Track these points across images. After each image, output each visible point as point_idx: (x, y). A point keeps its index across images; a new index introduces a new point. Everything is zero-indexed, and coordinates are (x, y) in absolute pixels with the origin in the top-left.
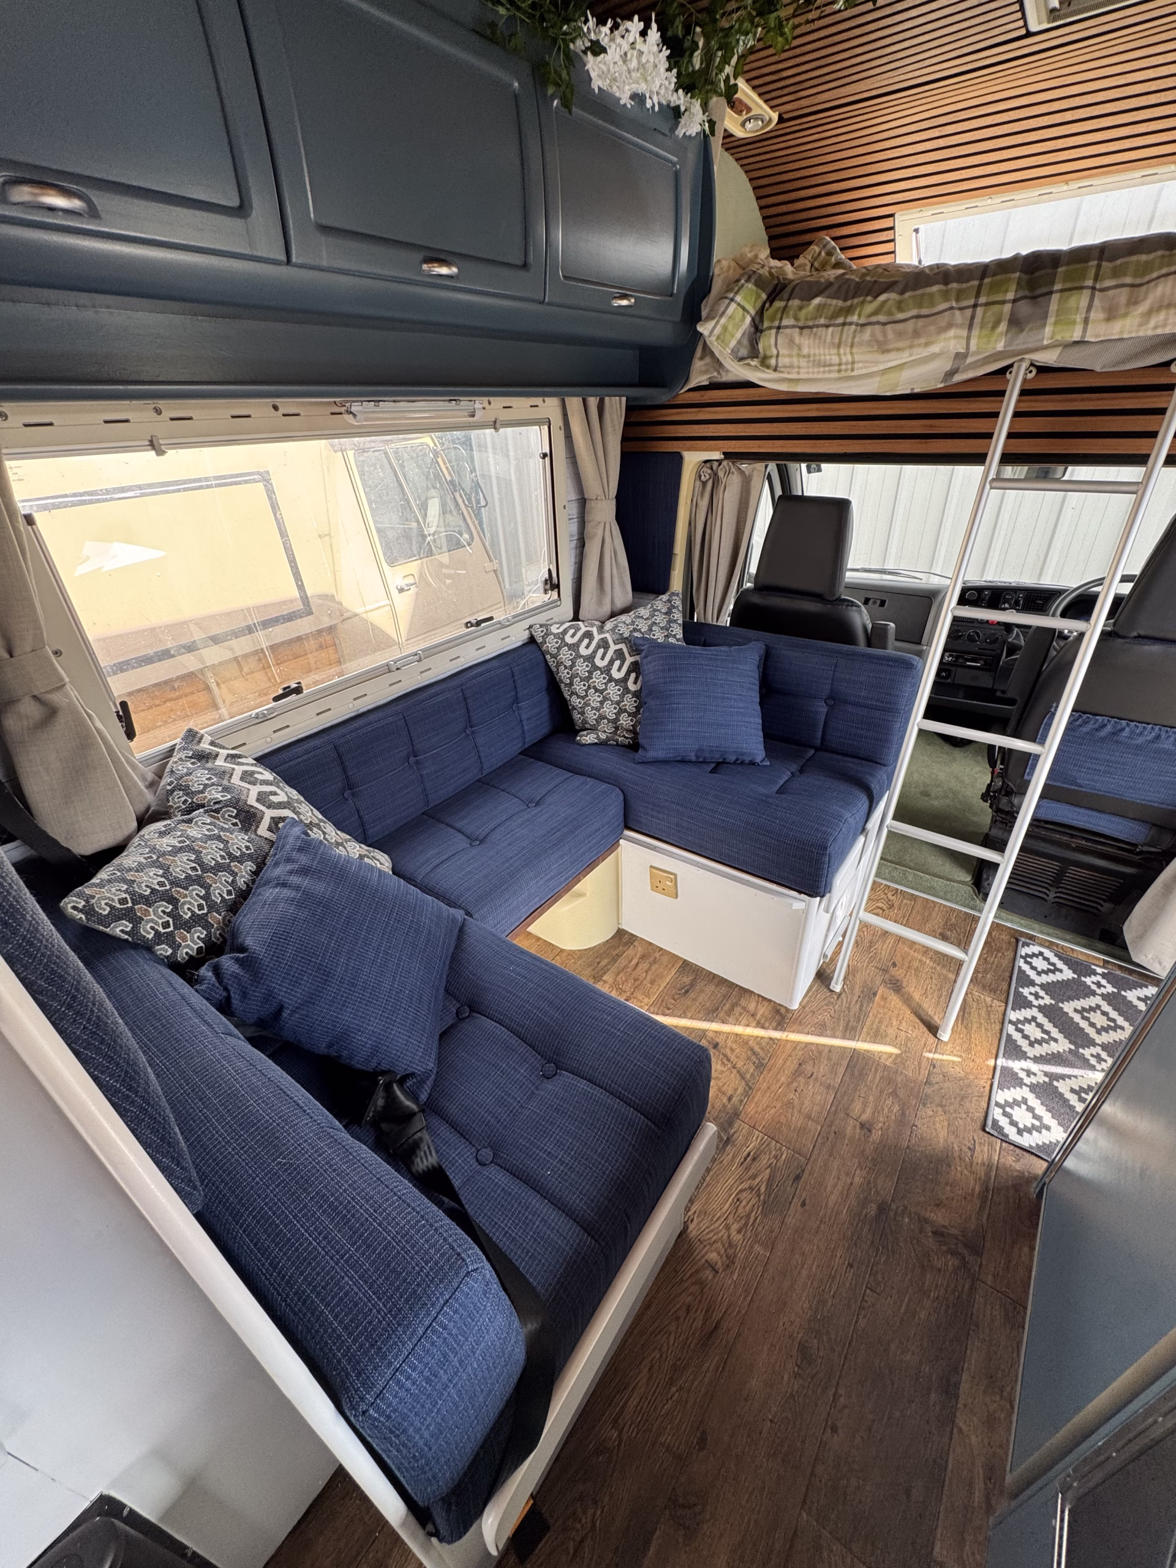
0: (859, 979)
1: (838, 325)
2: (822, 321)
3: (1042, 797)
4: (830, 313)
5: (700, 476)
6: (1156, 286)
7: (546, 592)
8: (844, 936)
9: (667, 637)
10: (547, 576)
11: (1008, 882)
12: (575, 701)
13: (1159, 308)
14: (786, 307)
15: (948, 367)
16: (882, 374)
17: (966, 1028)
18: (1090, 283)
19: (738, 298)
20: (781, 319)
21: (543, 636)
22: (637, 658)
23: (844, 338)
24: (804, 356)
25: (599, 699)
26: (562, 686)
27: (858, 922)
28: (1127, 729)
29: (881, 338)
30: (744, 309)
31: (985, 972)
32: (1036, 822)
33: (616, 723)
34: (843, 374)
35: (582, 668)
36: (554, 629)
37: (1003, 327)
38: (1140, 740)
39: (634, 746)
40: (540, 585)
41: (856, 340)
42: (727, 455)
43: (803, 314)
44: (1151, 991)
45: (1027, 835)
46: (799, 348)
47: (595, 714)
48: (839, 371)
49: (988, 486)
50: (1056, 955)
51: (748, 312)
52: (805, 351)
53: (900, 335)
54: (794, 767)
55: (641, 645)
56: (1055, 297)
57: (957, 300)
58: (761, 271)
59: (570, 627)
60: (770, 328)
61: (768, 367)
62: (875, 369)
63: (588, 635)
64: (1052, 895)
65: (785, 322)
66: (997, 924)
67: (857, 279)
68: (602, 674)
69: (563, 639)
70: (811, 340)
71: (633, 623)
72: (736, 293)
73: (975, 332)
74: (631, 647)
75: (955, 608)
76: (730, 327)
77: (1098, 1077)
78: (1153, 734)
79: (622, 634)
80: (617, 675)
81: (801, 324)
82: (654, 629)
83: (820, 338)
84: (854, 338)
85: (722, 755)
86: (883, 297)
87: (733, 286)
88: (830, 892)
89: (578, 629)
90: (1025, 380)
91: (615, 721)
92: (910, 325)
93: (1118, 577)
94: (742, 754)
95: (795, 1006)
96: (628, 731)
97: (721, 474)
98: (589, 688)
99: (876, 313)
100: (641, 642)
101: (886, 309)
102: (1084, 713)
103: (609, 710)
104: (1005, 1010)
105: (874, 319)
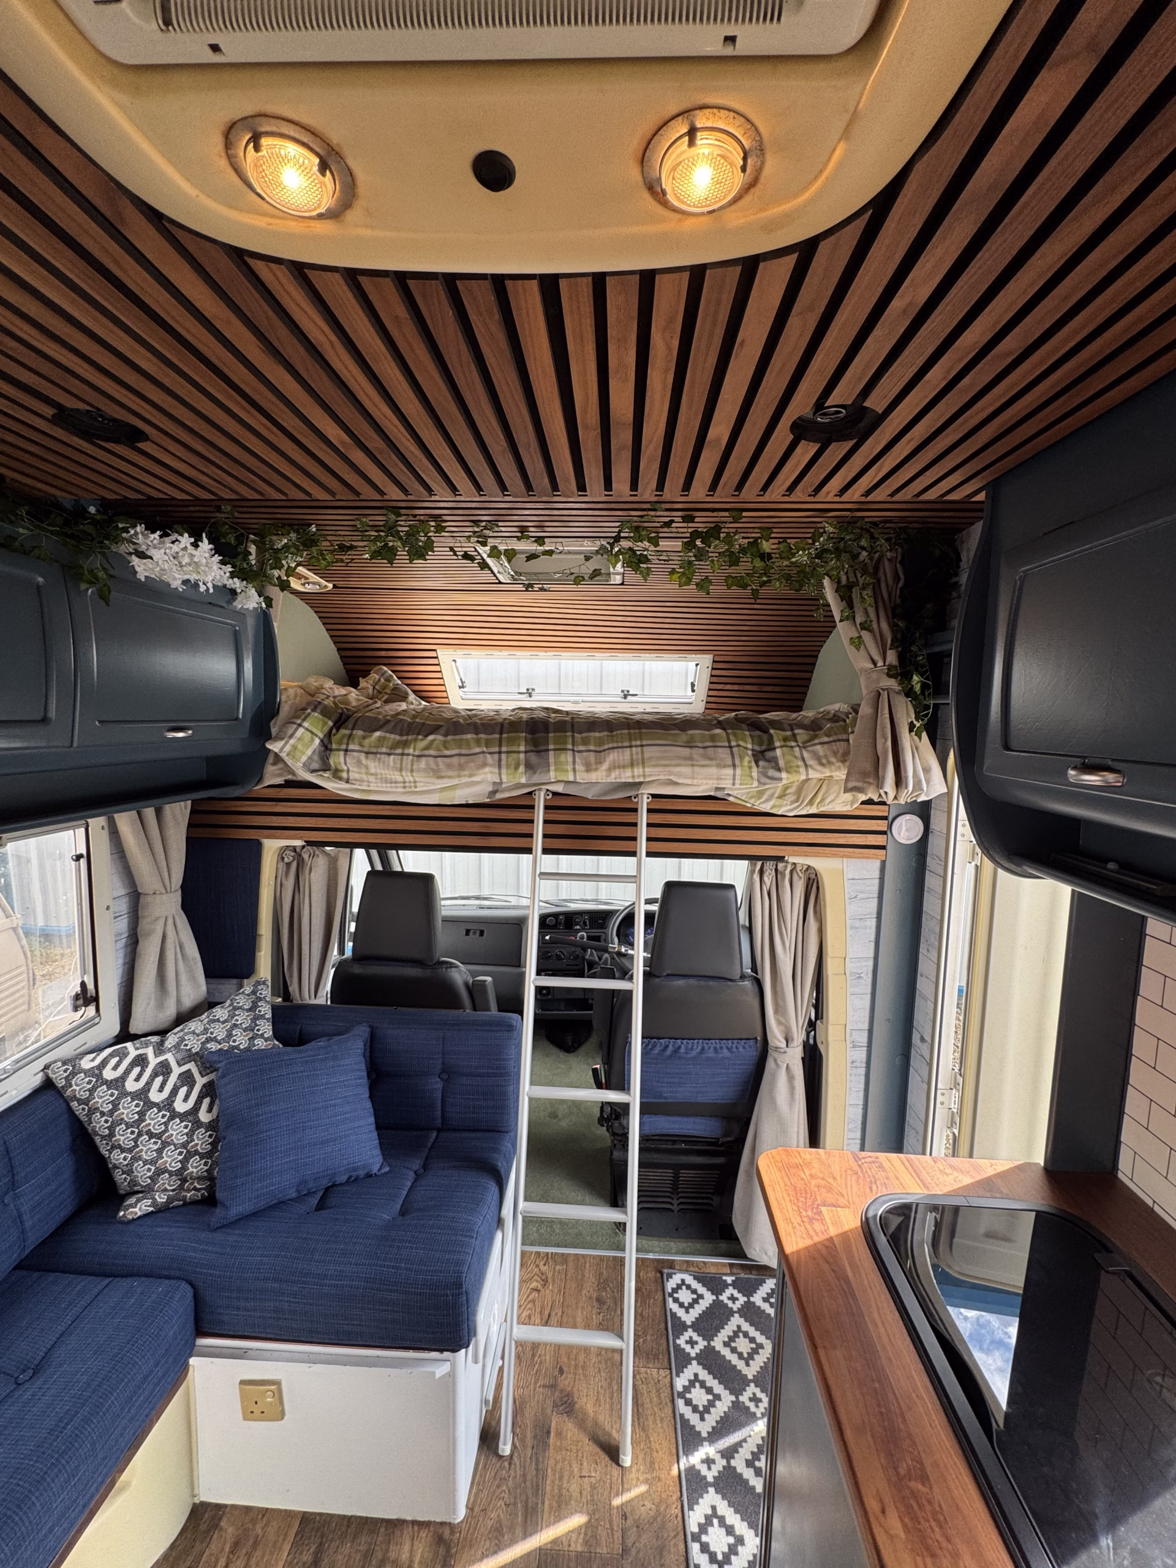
0: (529, 1414)
1: (398, 754)
2: (384, 750)
3: (641, 1113)
4: (390, 744)
5: (283, 859)
6: (609, 754)
7: (76, 1009)
8: (503, 1358)
9: (252, 1039)
10: (78, 989)
11: (639, 1203)
12: (118, 1158)
13: (615, 768)
14: (350, 735)
15: (490, 789)
16: (441, 792)
17: (643, 1430)
18: (570, 747)
19: (306, 724)
20: (348, 744)
21: (66, 1078)
22: (212, 1076)
23: (404, 765)
24: (372, 774)
25: (156, 1147)
26: (97, 1139)
27: (513, 1343)
28: (683, 1047)
29: (435, 767)
30: (312, 733)
31: (645, 1334)
32: (644, 1139)
33: (181, 1174)
34: (408, 790)
35: (128, 1110)
36: (86, 1063)
37: (522, 769)
38: (694, 1053)
39: (210, 1201)
40: (68, 1003)
41: (415, 767)
42: (309, 843)
43: (367, 742)
44: (770, 1284)
45: (641, 1149)
46: (367, 767)
47: (149, 1170)
48: (405, 787)
49: (537, 878)
50: (695, 1278)
51: (317, 736)
52: (373, 771)
53: (449, 766)
54: (417, 1164)
55: (215, 1062)
56: (551, 753)
57: (487, 747)
58: (326, 702)
59: (112, 1055)
60: (339, 750)
61: (340, 779)
62: (434, 787)
63: (141, 1061)
64: (675, 1202)
65: (351, 747)
66: (642, 1259)
67: (409, 720)
68: (159, 1111)
69: (99, 1076)
70: (377, 764)
71: (206, 1030)
72: (304, 720)
73: (504, 771)
74: (203, 1063)
75: (535, 979)
76: (299, 747)
77: (760, 1427)
78: (700, 1047)
79: (190, 1050)
80: (180, 1106)
81: (366, 749)
82: (234, 1033)
83: (384, 763)
84: (412, 765)
85: (330, 1180)
86: (431, 737)
87: (300, 713)
88: (475, 1334)
89: (124, 1054)
90: (545, 800)
91: (180, 1173)
92: (455, 760)
93: (643, 902)
94: (355, 1169)
95: (461, 1513)
96: (200, 1179)
97: (306, 856)
98: (140, 1134)
99: (427, 748)
100: (216, 1058)
101: (434, 746)
102: (652, 1038)
103: (171, 1159)
104: (671, 1378)
105: (426, 752)
